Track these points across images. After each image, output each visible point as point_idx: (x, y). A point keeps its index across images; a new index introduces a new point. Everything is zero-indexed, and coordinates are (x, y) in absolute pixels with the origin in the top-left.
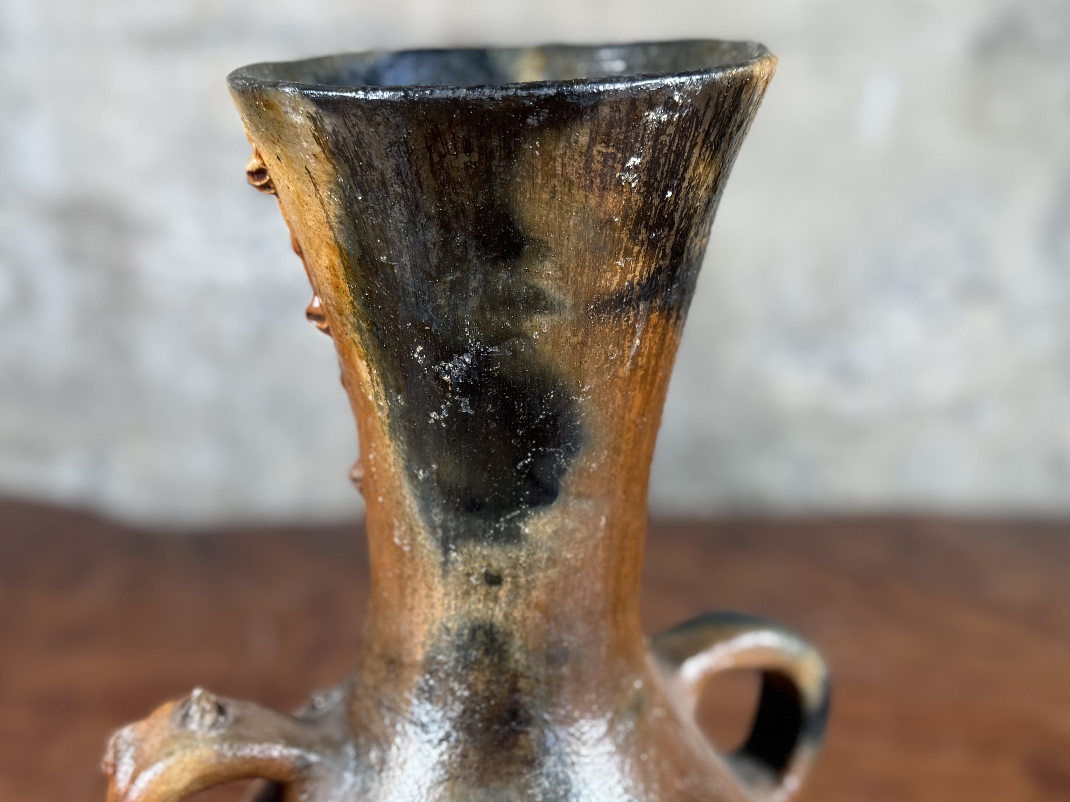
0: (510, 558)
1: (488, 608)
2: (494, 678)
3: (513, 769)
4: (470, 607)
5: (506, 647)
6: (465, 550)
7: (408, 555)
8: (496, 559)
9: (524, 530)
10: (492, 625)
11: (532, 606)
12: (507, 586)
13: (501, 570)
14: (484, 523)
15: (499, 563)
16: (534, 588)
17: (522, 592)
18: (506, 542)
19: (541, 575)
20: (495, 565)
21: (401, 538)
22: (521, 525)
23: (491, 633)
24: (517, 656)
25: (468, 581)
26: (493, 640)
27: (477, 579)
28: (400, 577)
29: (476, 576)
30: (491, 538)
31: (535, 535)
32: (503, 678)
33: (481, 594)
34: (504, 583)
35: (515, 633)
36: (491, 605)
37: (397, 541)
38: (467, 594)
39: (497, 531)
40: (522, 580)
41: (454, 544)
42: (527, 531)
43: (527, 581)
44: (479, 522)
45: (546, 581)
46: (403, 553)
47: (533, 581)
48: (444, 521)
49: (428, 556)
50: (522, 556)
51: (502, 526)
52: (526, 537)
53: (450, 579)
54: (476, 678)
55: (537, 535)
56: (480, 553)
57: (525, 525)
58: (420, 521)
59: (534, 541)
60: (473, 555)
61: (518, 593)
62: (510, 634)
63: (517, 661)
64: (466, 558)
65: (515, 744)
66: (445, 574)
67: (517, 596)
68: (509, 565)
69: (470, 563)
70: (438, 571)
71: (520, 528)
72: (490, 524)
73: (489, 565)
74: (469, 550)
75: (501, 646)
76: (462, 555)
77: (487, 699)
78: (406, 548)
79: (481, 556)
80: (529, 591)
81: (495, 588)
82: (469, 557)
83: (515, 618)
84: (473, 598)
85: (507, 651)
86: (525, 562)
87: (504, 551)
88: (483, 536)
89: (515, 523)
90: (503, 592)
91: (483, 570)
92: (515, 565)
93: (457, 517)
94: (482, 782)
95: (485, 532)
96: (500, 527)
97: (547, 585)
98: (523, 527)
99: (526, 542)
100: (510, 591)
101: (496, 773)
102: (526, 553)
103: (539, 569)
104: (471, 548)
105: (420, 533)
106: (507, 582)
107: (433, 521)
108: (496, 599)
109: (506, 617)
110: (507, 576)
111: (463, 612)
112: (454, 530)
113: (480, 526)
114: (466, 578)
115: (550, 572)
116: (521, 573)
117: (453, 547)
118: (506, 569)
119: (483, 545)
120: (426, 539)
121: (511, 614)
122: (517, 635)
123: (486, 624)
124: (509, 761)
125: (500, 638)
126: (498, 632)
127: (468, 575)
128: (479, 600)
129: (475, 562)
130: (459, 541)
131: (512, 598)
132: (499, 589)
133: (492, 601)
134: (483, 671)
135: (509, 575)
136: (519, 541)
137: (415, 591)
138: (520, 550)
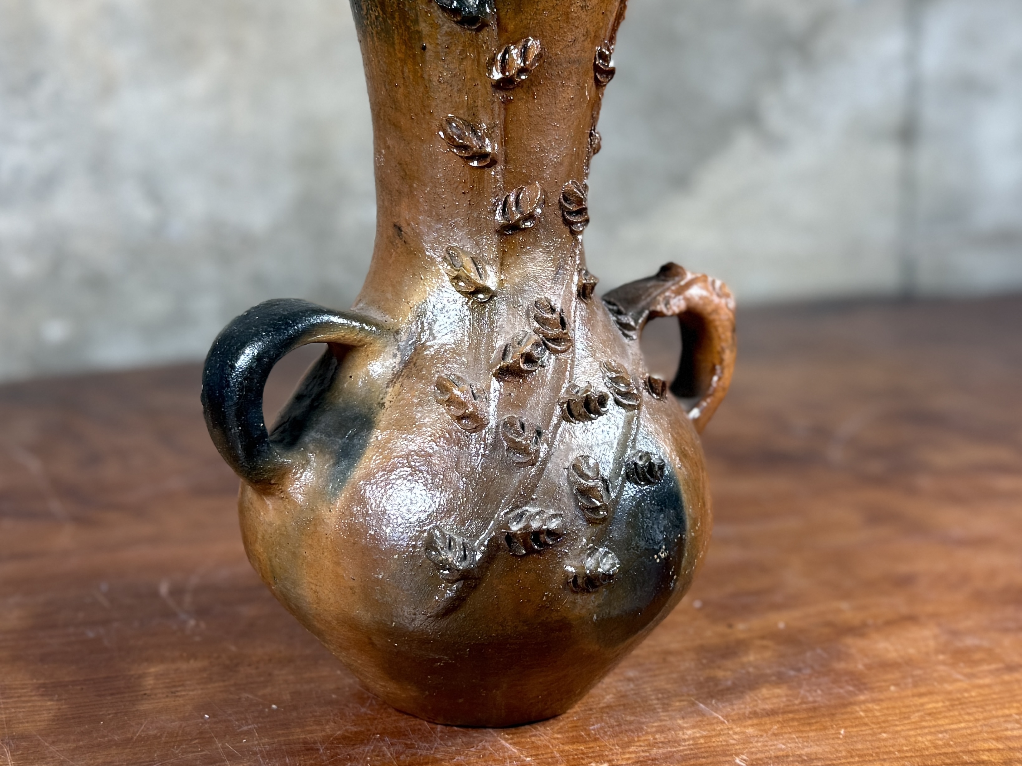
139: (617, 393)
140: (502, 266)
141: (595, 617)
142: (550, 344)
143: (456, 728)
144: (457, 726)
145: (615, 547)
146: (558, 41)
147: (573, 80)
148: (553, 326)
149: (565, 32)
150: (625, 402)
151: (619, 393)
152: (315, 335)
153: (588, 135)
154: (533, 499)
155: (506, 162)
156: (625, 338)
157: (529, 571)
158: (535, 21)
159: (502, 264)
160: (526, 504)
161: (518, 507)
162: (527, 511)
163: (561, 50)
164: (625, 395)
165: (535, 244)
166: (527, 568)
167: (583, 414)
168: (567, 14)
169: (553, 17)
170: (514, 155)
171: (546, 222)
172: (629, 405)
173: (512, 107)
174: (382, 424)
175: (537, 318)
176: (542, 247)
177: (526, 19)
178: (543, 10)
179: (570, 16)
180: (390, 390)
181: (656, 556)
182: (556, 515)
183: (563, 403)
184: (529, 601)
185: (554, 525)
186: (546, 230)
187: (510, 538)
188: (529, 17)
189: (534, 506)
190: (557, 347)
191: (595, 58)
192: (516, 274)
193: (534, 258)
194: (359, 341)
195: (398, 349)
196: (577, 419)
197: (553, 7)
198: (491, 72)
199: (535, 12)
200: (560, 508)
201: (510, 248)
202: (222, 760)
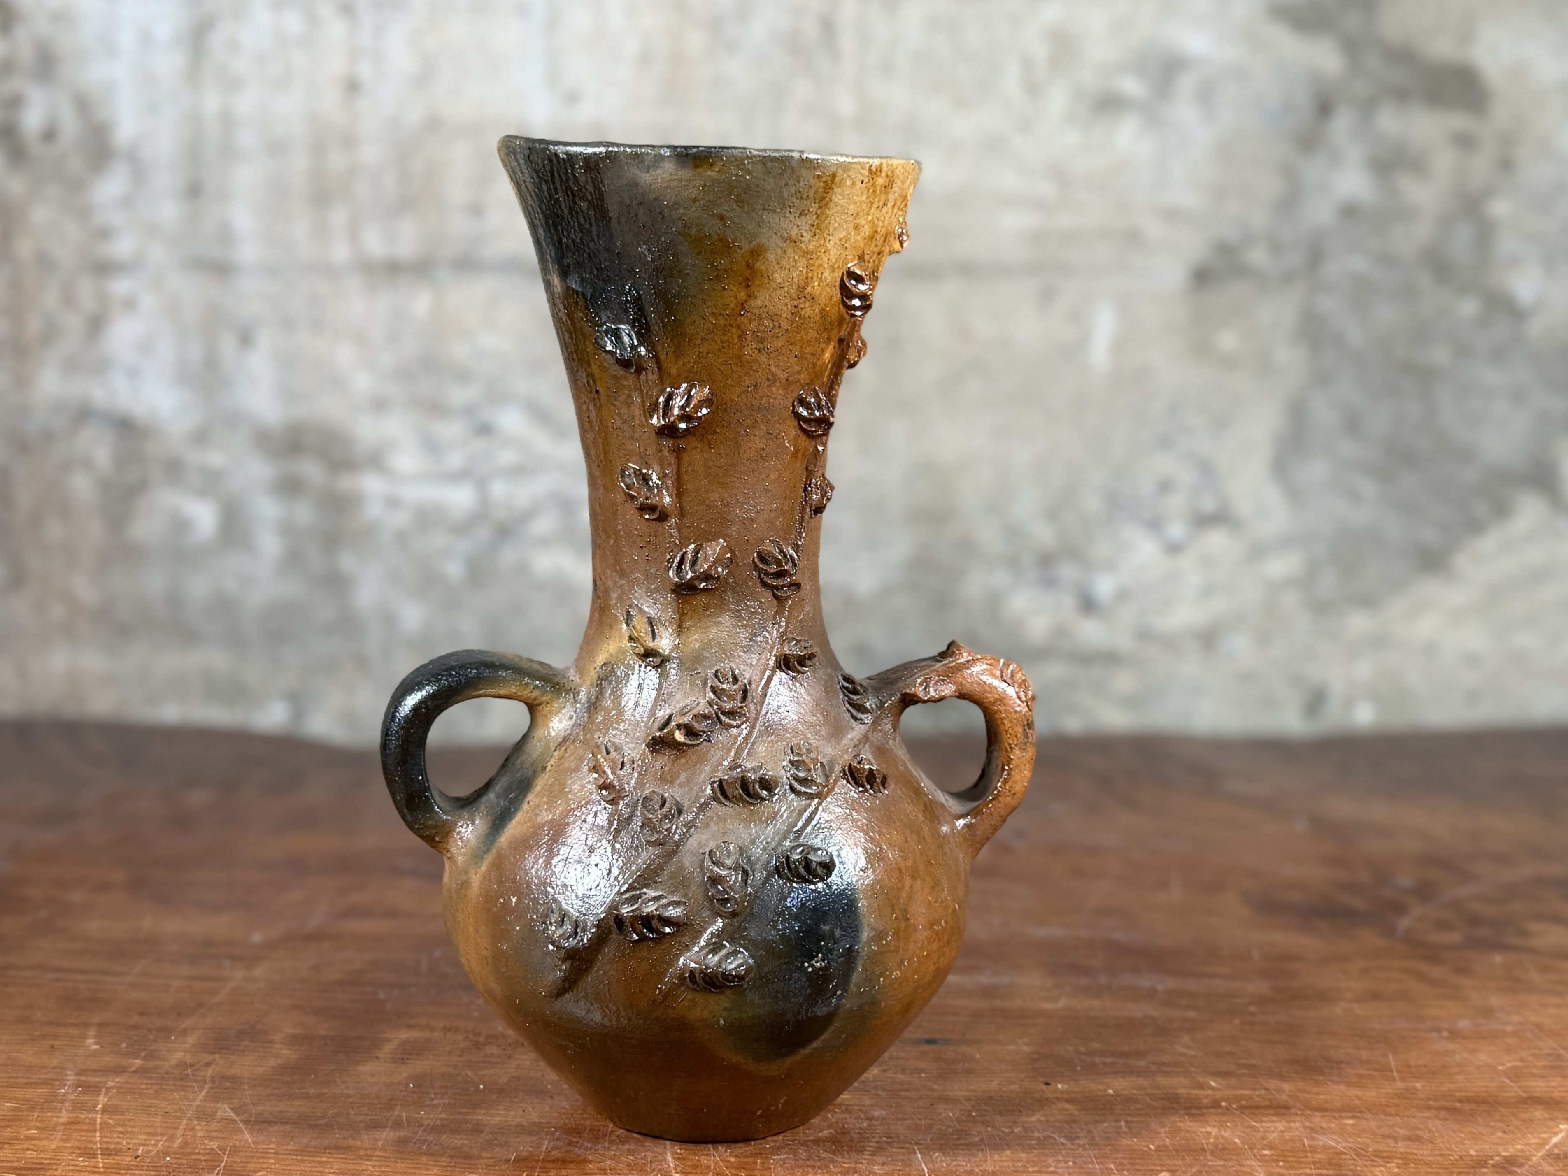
139: (794, 779)
140: (680, 629)
141: (722, 1022)
142: (722, 716)
143: (635, 1135)
144: (638, 1133)
145: (752, 946)
146: (732, 386)
147: (760, 429)
148: (732, 698)
149: (740, 377)
150: (803, 789)
151: (796, 779)
152: (482, 689)
153: (802, 490)
154: (656, 882)
155: (682, 515)
156: (852, 721)
157: (642, 960)
158: (700, 365)
159: (680, 626)
160: (647, 886)
161: (635, 889)
162: (645, 894)
163: (739, 396)
164: (803, 781)
165: (722, 606)
166: (640, 956)
167: (738, 796)
168: (740, 357)
169: (721, 360)
170: (691, 508)
171: (735, 583)
172: (805, 793)
173: (686, 457)
174: (538, 789)
175: (714, 690)
176: (730, 610)
177: (689, 362)
178: (708, 353)
179: (744, 359)
180: (556, 754)
181: (806, 964)
182: (679, 902)
183: (714, 782)
184: (641, 992)
185: (673, 912)
186: (734, 591)
187: (619, 921)
188: (692, 361)
189: (656, 889)
190: (732, 722)
191: (793, 406)
192: (695, 640)
193: (720, 623)
194: (534, 699)
195: (575, 711)
196: (731, 801)
197: (720, 350)
198: (652, 417)
199: (698, 356)
200: (685, 896)
201: (690, 609)
202: (385, 1127)
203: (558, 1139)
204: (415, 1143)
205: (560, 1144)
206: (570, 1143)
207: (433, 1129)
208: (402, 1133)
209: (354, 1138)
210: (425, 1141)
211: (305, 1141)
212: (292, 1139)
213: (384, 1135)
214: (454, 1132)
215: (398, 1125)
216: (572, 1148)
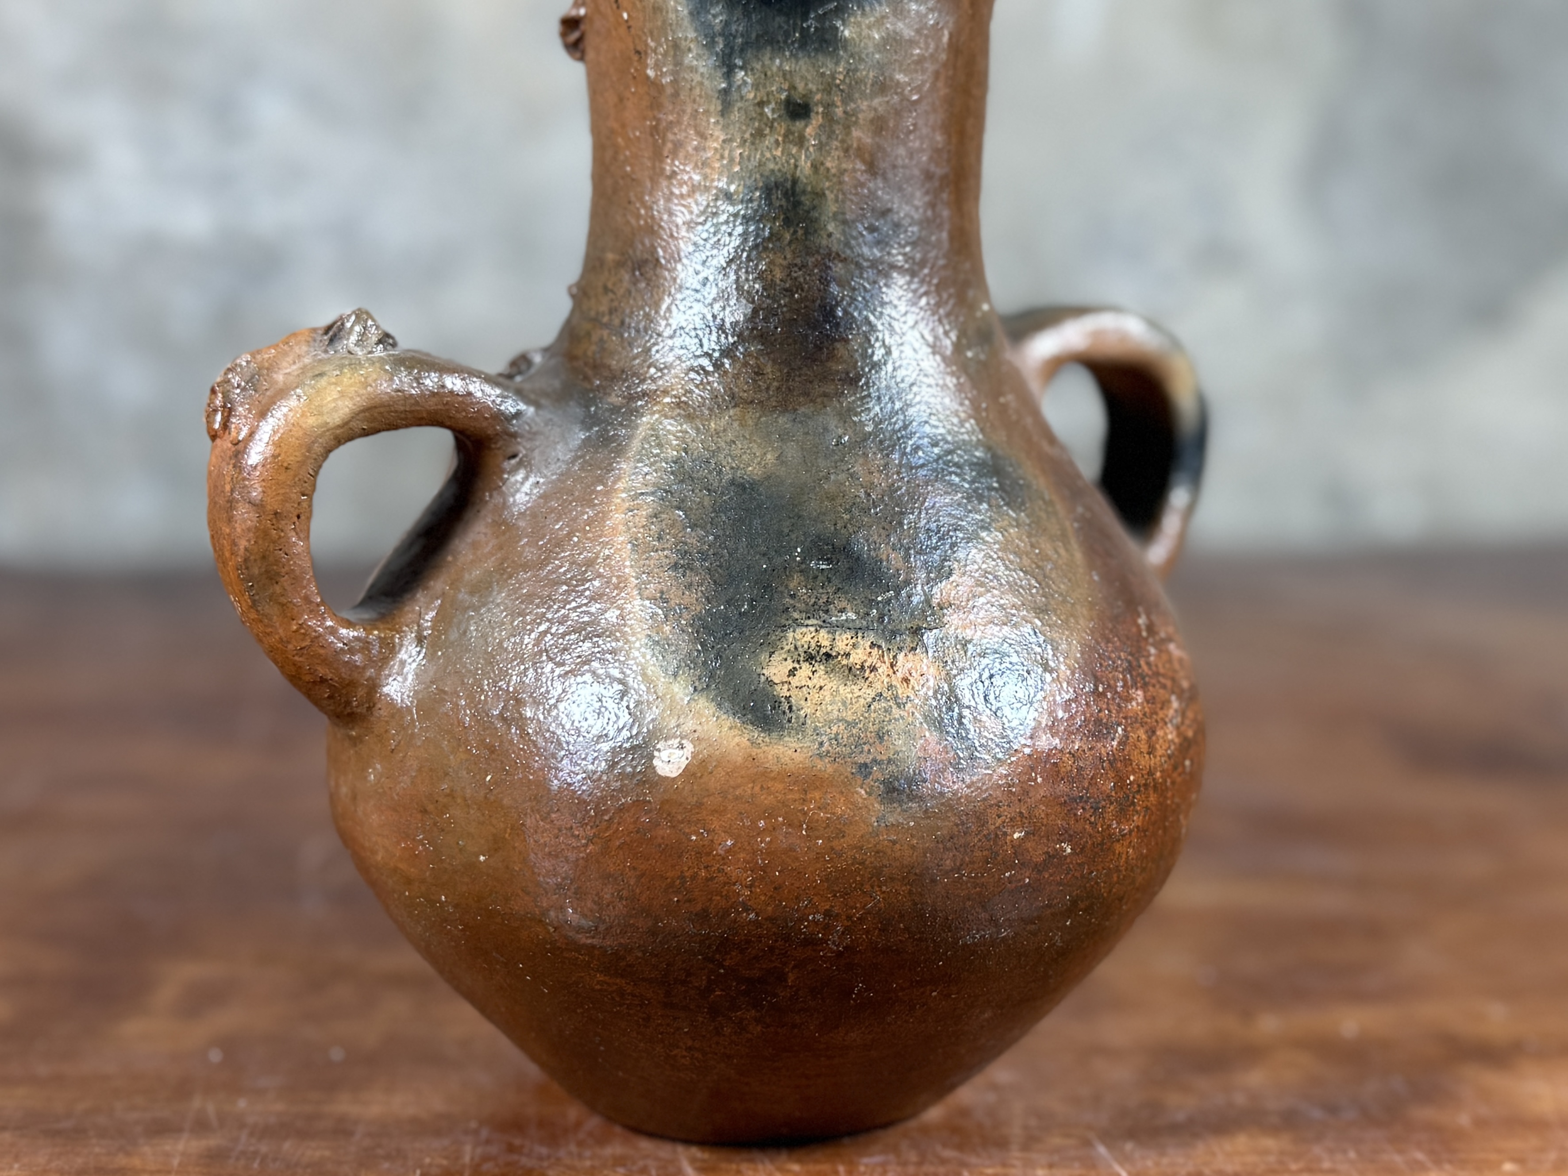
0: (823, 74)
1: (790, 155)
2: (798, 261)
3: (830, 388)
4: (762, 155)
5: (815, 214)
6: (758, 66)
7: (669, 91)
8: (803, 78)
9: (843, 32)
10: (795, 181)
11: (851, 152)
12: (816, 120)
13: (809, 94)
14: (787, 22)
15: (806, 84)
16: (856, 123)
17: (838, 129)
18: (816, 50)
19: (864, 105)
20: (800, 87)
21: (657, 66)
22: (839, 24)
23: (794, 193)
24: (831, 227)
25: (762, 114)
26: (797, 204)
27: (773, 111)
28: (655, 130)
29: (772, 105)
30: (796, 45)
31: (857, 40)
32: (811, 260)
33: (779, 135)
34: (812, 115)
35: (827, 192)
36: (794, 151)
37: (651, 73)
38: (759, 134)
39: (804, 32)
40: (839, 111)
41: (740, 57)
42: (847, 33)
43: (845, 112)
44: (780, 20)
45: (872, 114)
46: (660, 88)
47: (855, 113)
48: (727, 24)
49: (701, 84)
50: (840, 73)
51: (811, 24)
52: (845, 43)
53: (735, 115)
54: (771, 263)
55: (861, 41)
56: (780, 68)
57: (844, 24)
58: (689, 33)
59: (857, 49)
60: (769, 73)
61: (833, 132)
62: (820, 195)
63: (830, 235)
64: (760, 78)
65: (831, 356)
66: (726, 109)
67: (831, 135)
68: (820, 87)
69: (765, 86)
70: (716, 106)
71: (837, 29)
72: (795, 24)
73: (793, 87)
74: (763, 66)
75: (808, 212)
76: (754, 74)
77: (789, 291)
78: (667, 80)
79: (781, 74)
80: (847, 128)
81: (799, 124)
82: (763, 76)
83: (828, 170)
84: (769, 141)
85: (817, 220)
86: (843, 81)
87: (814, 66)
88: (785, 42)
89: (831, 21)
90: (811, 129)
91: (783, 96)
92: (829, 87)
93: (747, 14)
94: (784, 406)
95: (787, 35)
96: (809, 27)
97: (872, 121)
98: (842, 28)
99: (846, 50)
100: (821, 126)
101: (806, 394)
102: (844, 68)
103: (863, 95)
104: (767, 62)
105: (690, 50)
106: (817, 113)
107: (710, 26)
108: (801, 141)
109: (815, 167)
110: (817, 105)
111: (754, 163)
112: (742, 36)
113: (780, 27)
114: (758, 110)
115: (876, 102)
116: (837, 100)
117: (739, 62)
118: (816, 93)
119: (784, 55)
120: (698, 57)
121: (822, 164)
122: (830, 196)
123: (786, 180)
124: (824, 378)
125: (806, 200)
126: (804, 192)
127: (761, 104)
128: (777, 142)
129: (772, 85)
130: (749, 54)
131: (824, 138)
132: (806, 126)
133: (795, 145)
134: (782, 250)
135: (820, 102)
136: (836, 49)
137: (678, 146)
138: (837, 64)
202: (179, 1130)
203: (488, 1142)
204: (238, 1159)
205: (493, 1150)
206: (511, 1149)
207: (265, 1132)
208: (213, 1141)
209: (128, 1154)
210: (256, 1153)
211: (41, 1159)
212: (17, 1158)
213: (181, 1146)
214: (303, 1135)
215: (201, 1126)
216: (515, 1157)
